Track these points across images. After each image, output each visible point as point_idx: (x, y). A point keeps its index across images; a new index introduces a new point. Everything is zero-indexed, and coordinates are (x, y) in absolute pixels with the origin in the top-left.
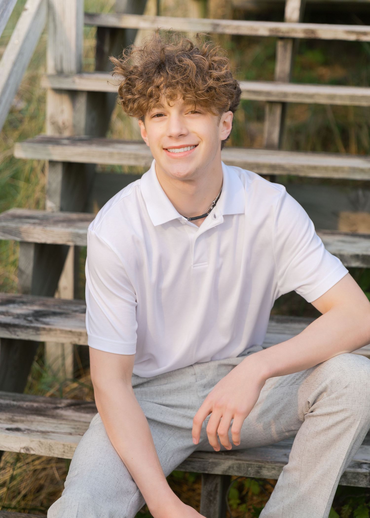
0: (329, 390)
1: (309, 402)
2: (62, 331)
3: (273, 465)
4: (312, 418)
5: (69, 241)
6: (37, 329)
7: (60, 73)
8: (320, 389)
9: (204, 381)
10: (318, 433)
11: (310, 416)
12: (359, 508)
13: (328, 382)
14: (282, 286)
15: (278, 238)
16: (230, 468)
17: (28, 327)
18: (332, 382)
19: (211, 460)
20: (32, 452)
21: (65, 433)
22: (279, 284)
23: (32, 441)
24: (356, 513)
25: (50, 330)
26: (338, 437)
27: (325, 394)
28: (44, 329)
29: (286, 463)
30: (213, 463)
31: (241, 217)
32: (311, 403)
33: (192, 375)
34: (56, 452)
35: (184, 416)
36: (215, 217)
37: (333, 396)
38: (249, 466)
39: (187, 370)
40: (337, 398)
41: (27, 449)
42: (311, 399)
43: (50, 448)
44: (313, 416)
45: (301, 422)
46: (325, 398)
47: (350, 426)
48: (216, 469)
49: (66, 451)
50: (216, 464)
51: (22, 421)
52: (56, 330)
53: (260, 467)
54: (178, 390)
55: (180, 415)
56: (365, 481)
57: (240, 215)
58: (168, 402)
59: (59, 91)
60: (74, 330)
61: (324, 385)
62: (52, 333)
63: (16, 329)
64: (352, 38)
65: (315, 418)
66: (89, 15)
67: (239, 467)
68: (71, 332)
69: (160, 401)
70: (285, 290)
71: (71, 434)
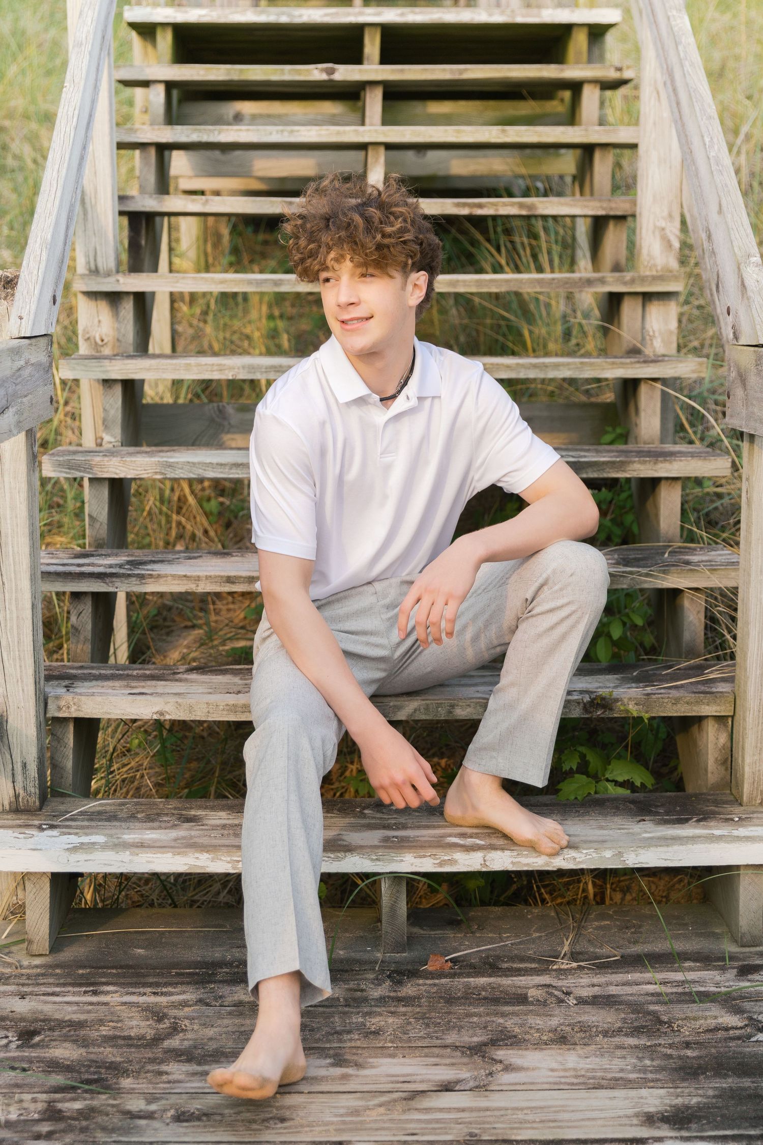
0: (550, 582)
1: (527, 600)
2: (174, 576)
3: (468, 702)
4: (530, 620)
5: (156, 473)
6: (142, 577)
7: (95, 272)
8: (541, 581)
9: (387, 601)
10: (540, 636)
11: (527, 618)
12: (566, 752)
13: (549, 571)
14: (479, 480)
15: (479, 419)
16: (415, 710)
17: (129, 576)
18: (554, 572)
19: (391, 704)
20: (168, 717)
21: (202, 693)
22: (476, 478)
23: (166, 703)
24: (563, 758)
25: (159, 576)
26: (564, 637)
27: (545, 588)
28: (151, 576)
29: (498, 682)
30: (395, 706)
31: (436, 401)
32: (530, 600)
33: (373, 594)
34: (199, 713)
35: (368, 644)
36: (408, 398)
37: (557, 587)
38: (439, 705)
39: (365, 587)
40: (561, 589)
41: (162, 714)
42: (529, 596)
43: (191, 709)
44: (532, 616)
45: (513, 630)
46: (546, 592)
47: (577, 622)
48: (399, 713)
49: (211, 711)
50: (399, 708)
51: (143, 687)
52: (166, 576)
53: (453, 706)
54: (358, 614)
55: (362, 643)
56: (578, 710)
57: (433, 398)
58: (347, 628)
59: (93, 295)
60: (189, 574)
61: (544, 576)
62: (162, 580)
63: (114, 579)
64: (465, 211)
65: (534, 619)
66: (122, 198)
67: (427, 708)
68: (185, 576)
69: (338, 627)
70: (482, 485)
71: (210, 693)
